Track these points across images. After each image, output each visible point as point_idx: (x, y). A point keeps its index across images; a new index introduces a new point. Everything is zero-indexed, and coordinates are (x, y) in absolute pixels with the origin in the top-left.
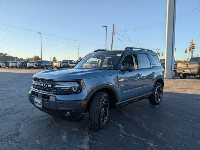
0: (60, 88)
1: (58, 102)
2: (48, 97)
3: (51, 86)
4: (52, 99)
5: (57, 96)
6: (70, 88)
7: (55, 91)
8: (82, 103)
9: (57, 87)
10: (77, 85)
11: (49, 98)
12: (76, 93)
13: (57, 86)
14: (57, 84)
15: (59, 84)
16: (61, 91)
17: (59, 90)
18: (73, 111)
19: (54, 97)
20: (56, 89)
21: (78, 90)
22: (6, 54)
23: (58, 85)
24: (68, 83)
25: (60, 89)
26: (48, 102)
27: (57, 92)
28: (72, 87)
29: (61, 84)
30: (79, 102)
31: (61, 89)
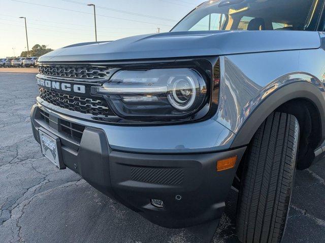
0: (120, 96)
1: (111, 155)
2: (76, 131)
3: (83, 90)
4: (90, 140)
5: (108, 130)
6: (163, 95)
7: (101, 111)
8: (220, 165)
9: (109, 94)
10: (193, 83)
11: (78, 137)
12: (191, 118)
13: (107, 89)
14: (106, 78)
15: (114, 78)
16: (124, 110)
17: (115, 104)
18: (178, 198)
19: (96, 135)
20: (104, 99)
21: (198, 105)
22: (44, 46)
23: (109, 81)
24: (153, 76)
25: (121, 100)
26: (77, 149)
27: (110, 112)
28: (168, 93)
29: (125, 80)
30: (204, 161)
31: (127, 99)
